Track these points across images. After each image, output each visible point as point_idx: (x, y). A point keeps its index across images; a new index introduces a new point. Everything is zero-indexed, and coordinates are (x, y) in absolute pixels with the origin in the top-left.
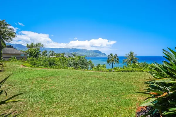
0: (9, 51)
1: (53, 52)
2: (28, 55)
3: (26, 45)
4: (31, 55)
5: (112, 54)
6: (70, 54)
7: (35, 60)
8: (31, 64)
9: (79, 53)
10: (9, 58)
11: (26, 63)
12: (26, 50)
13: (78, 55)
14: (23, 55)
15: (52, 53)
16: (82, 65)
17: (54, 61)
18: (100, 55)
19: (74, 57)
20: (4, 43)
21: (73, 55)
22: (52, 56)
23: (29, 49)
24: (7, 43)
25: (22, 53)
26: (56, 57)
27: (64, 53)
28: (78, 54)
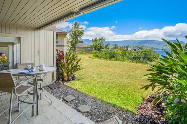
0: (80, 45)
1: (116, 45)
2: (94, 49)
3: (91, 40)
4: (95, 49)
6: (136, 47)
7: (98, 53)
8: (95, 56)
9: (147, 46)
10: (80, 51)
11: (91, 55)
12: (91, 44)
14: (89, 49)
15: (115, 47)
16: (145, 59)
17: (114, 54)
20: (78, 39)
21: (139, 48)
22: (115, 49)
23: (94, 43)
24: (80, 39)
25: (89, 46)
26: (119, 50)
27: (128, 46)
28: (145, 46)
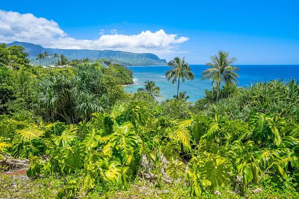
5: (177, 60)
9: (118, 59)
13: (116, 63)
18: (157, 63)
19: (108, 67)
21: (106, 62)
26: (70, 67)
28: (115, 60)
